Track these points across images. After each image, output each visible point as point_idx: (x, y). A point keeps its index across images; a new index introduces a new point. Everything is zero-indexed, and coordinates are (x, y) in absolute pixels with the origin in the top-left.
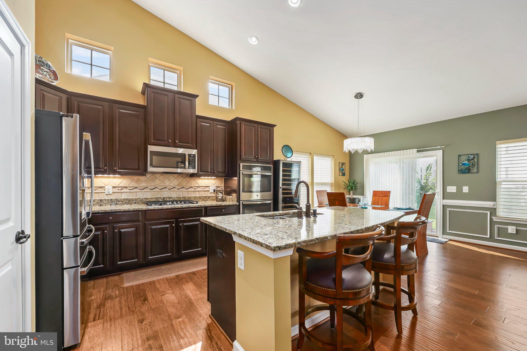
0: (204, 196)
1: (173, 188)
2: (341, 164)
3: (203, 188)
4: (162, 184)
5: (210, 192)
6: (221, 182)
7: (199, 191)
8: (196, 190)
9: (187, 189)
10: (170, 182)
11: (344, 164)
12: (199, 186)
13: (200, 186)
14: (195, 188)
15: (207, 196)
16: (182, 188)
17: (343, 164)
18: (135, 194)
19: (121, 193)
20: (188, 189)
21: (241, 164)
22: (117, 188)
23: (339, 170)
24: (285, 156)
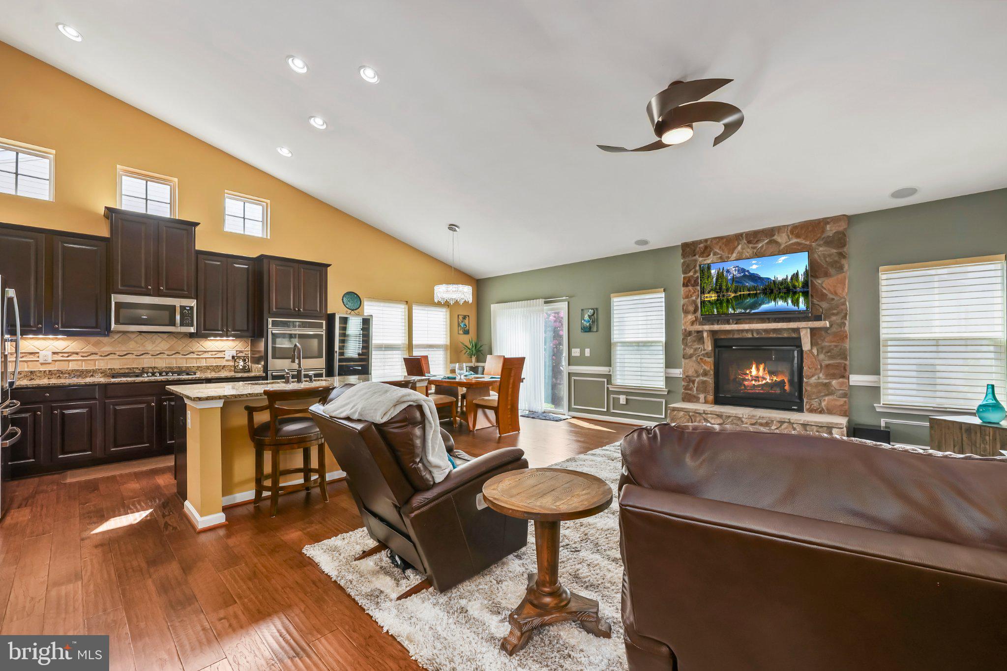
0: (215, 365)
1: (160, 353)
2: (461, 317)
3: (214, 353)
4: (140, 349)
5: (226, 359)
6: (246, 344)
7: (206, 358)
8: (201, 357)
9: (185, 355)
10: (154, 345)
11: (467, 317)
12: (205, 350)
13: (207, 350)
14: (199, 353)
15: (220, 366)
16: (175, 354)
17: (464, 317)
18: (92, 362)
19: (67, 362)
20: (187, 355)
21: (270, 320)
22: (61, 355)
23: (459, 325)
24: (346, 307)
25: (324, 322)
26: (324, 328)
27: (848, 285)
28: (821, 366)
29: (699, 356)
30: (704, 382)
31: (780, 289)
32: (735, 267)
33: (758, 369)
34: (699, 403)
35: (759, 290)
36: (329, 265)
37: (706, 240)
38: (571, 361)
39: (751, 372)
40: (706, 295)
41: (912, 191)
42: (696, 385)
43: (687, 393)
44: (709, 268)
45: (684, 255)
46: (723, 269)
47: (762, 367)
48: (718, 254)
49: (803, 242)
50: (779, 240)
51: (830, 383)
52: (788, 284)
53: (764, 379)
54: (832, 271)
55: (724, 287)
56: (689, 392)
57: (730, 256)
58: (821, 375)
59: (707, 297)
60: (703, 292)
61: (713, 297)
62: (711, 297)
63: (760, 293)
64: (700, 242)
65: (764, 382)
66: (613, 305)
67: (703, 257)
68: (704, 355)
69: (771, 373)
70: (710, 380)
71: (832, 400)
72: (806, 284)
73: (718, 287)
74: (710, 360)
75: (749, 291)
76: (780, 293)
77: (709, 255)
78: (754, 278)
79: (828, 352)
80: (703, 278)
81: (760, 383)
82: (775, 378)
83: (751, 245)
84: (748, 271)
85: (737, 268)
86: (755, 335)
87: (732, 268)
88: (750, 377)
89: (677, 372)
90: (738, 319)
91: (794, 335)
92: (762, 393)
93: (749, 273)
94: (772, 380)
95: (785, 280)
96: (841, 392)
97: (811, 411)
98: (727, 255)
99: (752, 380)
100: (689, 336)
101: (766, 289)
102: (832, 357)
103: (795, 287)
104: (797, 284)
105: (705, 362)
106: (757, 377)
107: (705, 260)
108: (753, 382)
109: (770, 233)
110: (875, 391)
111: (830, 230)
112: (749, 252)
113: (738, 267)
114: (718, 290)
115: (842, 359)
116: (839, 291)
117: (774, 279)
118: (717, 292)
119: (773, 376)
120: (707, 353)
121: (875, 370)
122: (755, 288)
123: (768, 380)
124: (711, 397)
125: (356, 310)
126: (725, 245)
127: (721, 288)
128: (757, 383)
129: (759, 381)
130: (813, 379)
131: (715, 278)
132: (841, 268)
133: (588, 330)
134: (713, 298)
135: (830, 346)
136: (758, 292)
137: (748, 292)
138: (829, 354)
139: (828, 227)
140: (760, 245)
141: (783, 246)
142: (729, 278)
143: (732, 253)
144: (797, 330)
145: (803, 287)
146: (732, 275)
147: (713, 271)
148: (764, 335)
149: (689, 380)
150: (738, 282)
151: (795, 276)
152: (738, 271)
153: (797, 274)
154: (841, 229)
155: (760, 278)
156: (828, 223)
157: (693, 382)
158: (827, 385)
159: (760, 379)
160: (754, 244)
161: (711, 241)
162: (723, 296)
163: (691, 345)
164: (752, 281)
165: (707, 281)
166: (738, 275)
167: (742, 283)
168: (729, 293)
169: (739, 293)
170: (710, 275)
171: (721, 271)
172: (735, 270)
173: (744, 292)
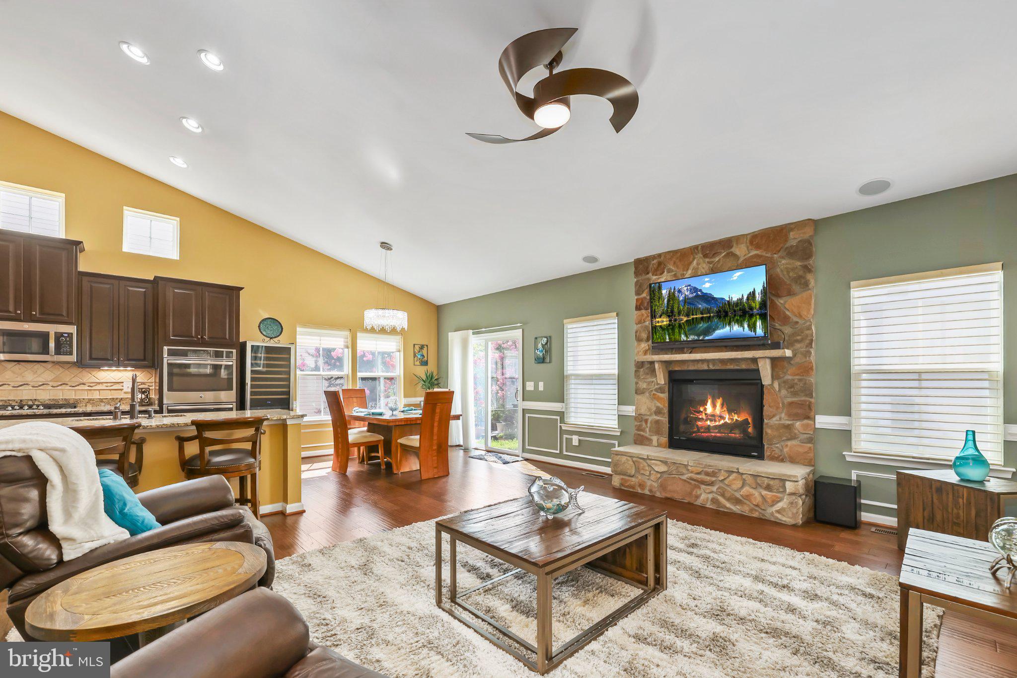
0: (110, 397)
1: (44, 384)
2: (417, 347)
3: (109, 384)
5: (124, 391)
6: (151, 376)
7: (99, 390)
8: (93, 388)
9: (73, 387)
10: (35, 376)
11: (425, 346)
12: (99, 381)
13: (102, 381)
15: (117, 399)
16: (61, 385)
17: (422, 347)
20: (76, 386)
21: (166, 348)
23: (415, 356)
24: (264, 335)
25: (234, 351)
26: (234, 358)
27: (815, 304)
28: (783, 403)
29: (652, 391)
30: (657, 422)
31: (735, 311)
32: (687, 286)
33: (714, 406)
34: (653, 446)
35: (713, 312)
36: (242, 288)
37: (660, 255)
38: (525, 397)
39: (705, 409)
40: (657, 320)
41: (883, 186)
42: (649, 425)
43: (639, 434)
44: (660, 288)
45: (637, 274)
46: (675, 289)
47: (719, 403)
48: (673, 271)
49: (764, 254)
50: (738, 253)
51: (793, 425)
52: (744, 305)
53: (722, 417)
54: (796, 288)
55: (676, 310)
56: (642, 433)
57: (685, 273)
58: (783, 415)
59: (658, 322)
60: (653, 316)
61: (664, 321)
62: (663, 321)
63: (713, 317)
64: (653, 257)
65: (722, 422)
66: (567, 333)
67: (656, 275)
68: (656, 390)
69: (730, 411)
70: (665, 419)
71: (796, 446)
72: (763, 304)
73: (669, 310)
74: (665, 396)
75: (702, 314)
76: (735, 315)
77: (663, 272)
78: (707, 298)
79: (791, 388)
80: (654, 299)
81: (717, 423)
82: (736, 417)
83: (707, 260)
84: (700, 290)
85: (689, 287)
86: (711, 367)
87: (684, 287)
88: (704, 417)
89: (630, 410)
90: (693, 347)
91: (753, 367)
92: (720, 437)
93: (702, 293)
94: (732, 419)
95: (741, 300)
96: (805, 436)
97: (773, 458)
98: (681, 272)
99: (707, 420)
100: (642, 367)
101: (720, 311)
102: (795, 394)
103: (751, 308)
104: (753, 305)
105: (659, 399)
106: (713, 416)
107: (658, 279)
108: (708, 423)
109: (727, 243)
110: (846, 435)
111: (794, 238)
112: (704, 266)
113: (690, 285)
114: (670, 314)
115: (806, 395)
116: (804, 313)
117: (727, 299)
118: (669, 316)
119: (733, 414)
120: (660, 388)
121: (846, 411)
122: (709, 311)
123: (727, 420)
124: (665, 440)
125: (275, 337)
126: (680, 260)
127: (672, 312)
128: (712, 424)
129: (715, 421)
130: (774, 419)
131: (666, 301)
132: (806, 285)
133: (541, 361)
134: (665, 323)
135: (793, 380)
136: (712, 315)
137: (700, 316)
138: (792, 390)
139: (792, 235)
140: (717, 259)
141: (741, 260)
142: (681, 299)
143: (687, 270)
144: (755, 360)
145: (760, 308)
146: (683, 296)
147: (664, 292)
148: (718, 367)
149: (639, 418)
150: (690, 304)
151: (752, 295)
152: (691, 291)
153: (754, 292)
154: (806, 236)
155: (714, 298)
156: (792, 230)
157: (646, 421)
158: (788, 427)
159: (717, 418)
160: (711, 258)
161: (665, 257)
162: (675, 320)
163: (644, 378)
164: (705, 302)
165: (658, 304)
166: (691, 296)
167: (693, 304)
168: (681, 317)
169: (692, 317)
170: (660, 297)
171: (672, 291)
172: (687, 289)
173: (696, 315)
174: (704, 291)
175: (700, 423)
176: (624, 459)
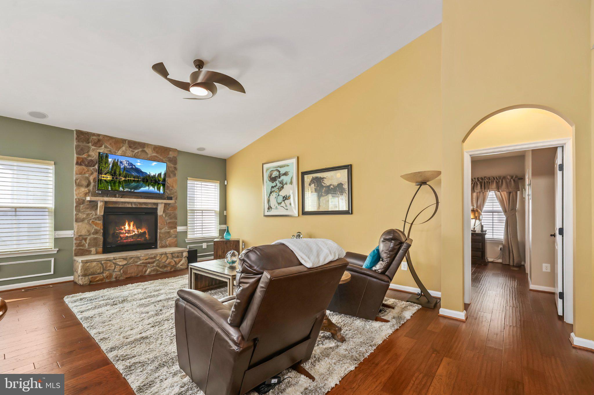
27: (177, 183)
28: (167, 223)
29: (91, 219)
30: (95, 239)
31: (151, 180)
32: (127, 161)
33: (129, 225)
34: (91, 255)
35: (140, 179)
37: (99, 135)
39: (125, 228)
40: (103, 176)
42: (88, 241)
43: (80, 249)
44: (107, 156)
45: (78, 139)
46: (118, 160)
47: (132, 224)
48: (108, 148)
49: (159, 157)
50: (147, 151)
51: (170, 231)
52: (156, 178)
53: (134, 231)
54: (171, 175)
55: (118, 173)
56: (81, 248)
57: (117, 152)
58: (166, 228)
59: (104, 177)
60: (100, 172)
61: (109, 178)
62: (107, 178)
63: (141, 181)
64: (94, 135)
65: (134, 233)
67: (95, 146)
68: (95, 219)
69: (138, 228)
70: (100, 237)
71: (171, 240)
72: (164, 180)
73: (113, 172)
74: (101, 222)
75: (134, 178)
76: (151, 182)
77: (101, 146)
78: (138, 170)
79: (169, 216)
80: (101, 162)
81: (131, 234)
82: (140, 231)
83: (131, 149)
84: (134, 166)
85: (127, 162)
86: (134, 206)
87: (125, 162)
88: (124, 231)
89: (69, 234)
90: (123, 195)
91: (154, 207)
92: (133, 241)
93: (135, 167)
94: (139, 232)
95: (155, 176)
96: (174, 235)
97: (162, 247)
98: (114, 151)
99: (126, 233)
100: (83, 204)
101: (144, 179)
102: (171, 219)
103: (159, 181)
104: (160, 179)
105: (96, 224)
106: (129, 231)
107: (97, 149)
108: (127, 235)
109: (142, 145)
110: (186, 233)
111: (171, 155)
112: (129, 153)
113: (128, 161)
114: (113, 174)
115: (175, 219)
116: (174, 186)
117: (149, 174)
118: (112, 175)
119: (139, 229)
120: (98, 218)
121: (186, 224)
122: (138, 177)
123: (136, 232)
124: (100, 249)
126: (114, 144)
127: (115, 173)
128: (129, 235)
129: (130, 233)
130: (162, 229)
131: (111, 165)
132: (175, 175)
134: (109, 179)
135: (171, 213)
136: (140, 180)
137: (133, 179)
138: (170, 217)
139: (171, 153)
140: (136, 151)
141: (149, 156)
142: (122, 167)
143: (118, 150)
144: (157, 204)
145: (163, 181)
146: (124, 166)
147: (110, 160)
148: (139, 206)
149: (81, 238)
150: (127, 171)
151: (160, 175)
152: (128, 164)
153: (161, 174)
154: (175, 156)
155: (142, 172)
156: (170, 151)
157: (85, 239)
158: (169, 233)
159: (131, 232)
160: (133, 149)
161: (104, 137)
162: (117, 178)
163: (84, 211)
164: (136, 172)
165: (104, 166)
166: (128, 167)
167: (130, 172)
168: (121, 177)
169: (128, 178)
170: (107, 162)
171: (116, 161)
172: (126, 163)
173: (131, 178)
174: (137, 167)
175: (122, 235)
176: (95, 264)
